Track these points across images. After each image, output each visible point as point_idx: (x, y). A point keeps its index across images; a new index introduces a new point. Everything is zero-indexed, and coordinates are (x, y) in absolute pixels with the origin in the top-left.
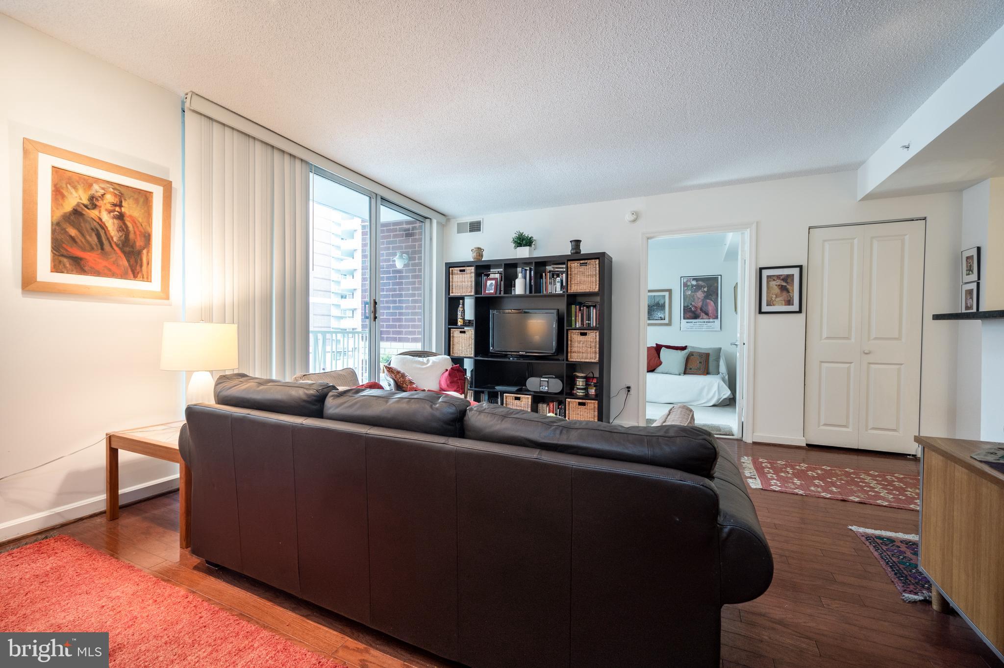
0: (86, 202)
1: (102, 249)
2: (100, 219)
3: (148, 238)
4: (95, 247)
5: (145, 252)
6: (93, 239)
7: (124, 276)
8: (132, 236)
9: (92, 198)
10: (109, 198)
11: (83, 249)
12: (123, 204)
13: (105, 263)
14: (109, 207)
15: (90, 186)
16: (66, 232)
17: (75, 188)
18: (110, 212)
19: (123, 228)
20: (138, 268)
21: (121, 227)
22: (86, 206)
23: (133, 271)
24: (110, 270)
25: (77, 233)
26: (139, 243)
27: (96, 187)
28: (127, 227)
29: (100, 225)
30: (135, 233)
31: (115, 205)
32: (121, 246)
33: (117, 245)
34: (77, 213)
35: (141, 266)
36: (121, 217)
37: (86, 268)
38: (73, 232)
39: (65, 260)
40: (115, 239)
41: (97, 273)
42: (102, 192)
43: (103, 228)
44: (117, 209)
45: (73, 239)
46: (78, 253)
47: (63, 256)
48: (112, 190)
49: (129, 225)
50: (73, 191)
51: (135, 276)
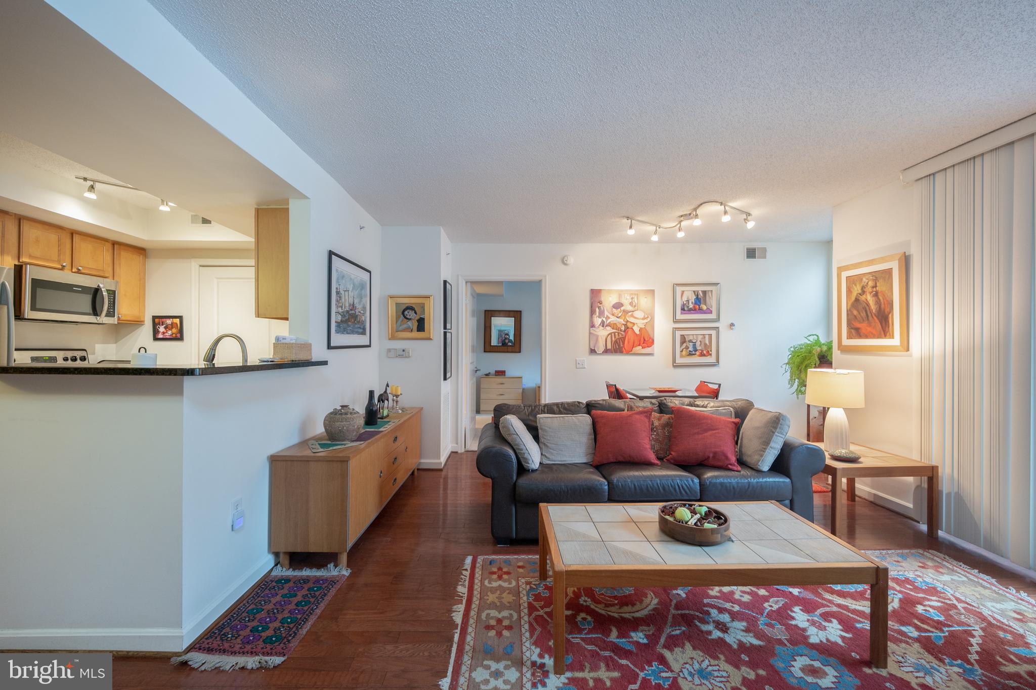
0: (860, 291)
1: (868, 320)
2: (866, 300)
3: (891, 304)
4: (864, 319)
5: (890, 316)
6: (863, 314)
7: (879, 337)
8: (883, 306)
9: (863, 288)
10: (871, 284)
11: (860, 322)
12: (877, 285)
13: (869, 329)
14: (870, 290)
15: (862, 279)
16: (853, 314)
17: (856, 285)
18: (871, 293)
19: (878, 302)
20: (887, 328)
21: (877, 301)
22: (860, 294)
23: (884, 331)
24: (872, 333)
25: (858, 313)
26: (887, 310)
27: (864, 280)
28: (880, 300)
29: (866, 304)
30: (884, 303)
31: (873, 287)
32: (877, 314)
33: (875, 315)
34: (857, 300)
35: (889, 327)
36: (876, 295)
37: (861, 334)
38: (855, 312)
39: (853, 331)
40: (874, 311)
41: (866, 337)
42: (867, 281)
43: (868, 305)
44: (874, 289)
45: (855, 316)
46: (858, 325)
47: (852, 328)
48: (871, 278)
49: (881, 298)
50: (855, 287)
51: (885, 336)
